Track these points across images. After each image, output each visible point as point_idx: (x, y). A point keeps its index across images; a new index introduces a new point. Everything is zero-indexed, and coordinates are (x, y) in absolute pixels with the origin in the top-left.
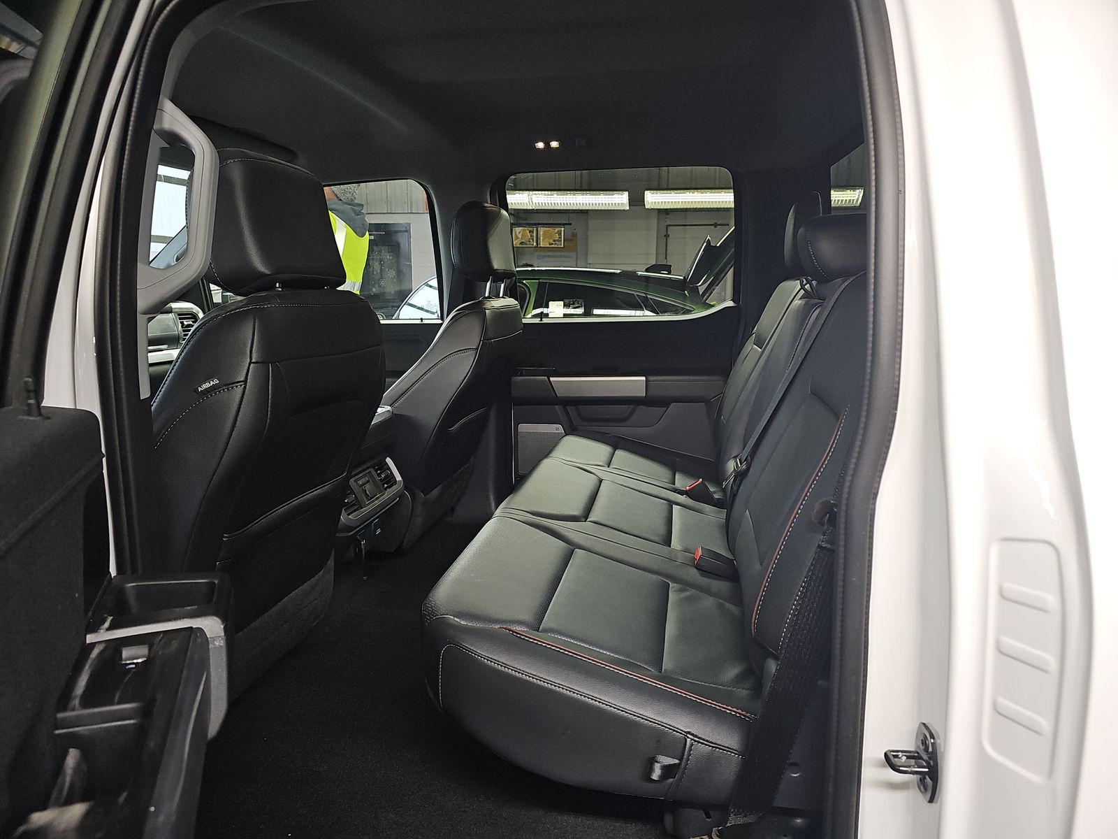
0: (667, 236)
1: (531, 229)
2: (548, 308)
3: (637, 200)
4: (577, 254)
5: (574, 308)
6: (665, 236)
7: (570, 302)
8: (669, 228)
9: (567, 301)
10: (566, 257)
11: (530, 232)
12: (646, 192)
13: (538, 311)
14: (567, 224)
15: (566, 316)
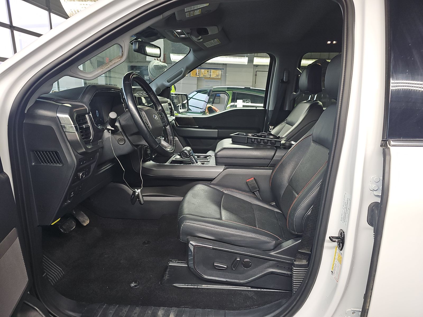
0: (256, 75)
1: (208, 70)
2: (237, 102)
3: (251, 61)
4: (221, 81)
5: (247, 103)
6: (255, 75)
7: (245, 100)
8: (257, 72)
9: (244, 100)
10: (217, 82)
11: (207, 71)
12: (254, 58)
13: (233, 104)
14: (222, 69)
15: (244, 106)
